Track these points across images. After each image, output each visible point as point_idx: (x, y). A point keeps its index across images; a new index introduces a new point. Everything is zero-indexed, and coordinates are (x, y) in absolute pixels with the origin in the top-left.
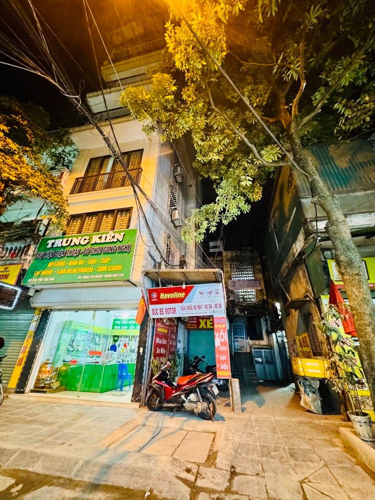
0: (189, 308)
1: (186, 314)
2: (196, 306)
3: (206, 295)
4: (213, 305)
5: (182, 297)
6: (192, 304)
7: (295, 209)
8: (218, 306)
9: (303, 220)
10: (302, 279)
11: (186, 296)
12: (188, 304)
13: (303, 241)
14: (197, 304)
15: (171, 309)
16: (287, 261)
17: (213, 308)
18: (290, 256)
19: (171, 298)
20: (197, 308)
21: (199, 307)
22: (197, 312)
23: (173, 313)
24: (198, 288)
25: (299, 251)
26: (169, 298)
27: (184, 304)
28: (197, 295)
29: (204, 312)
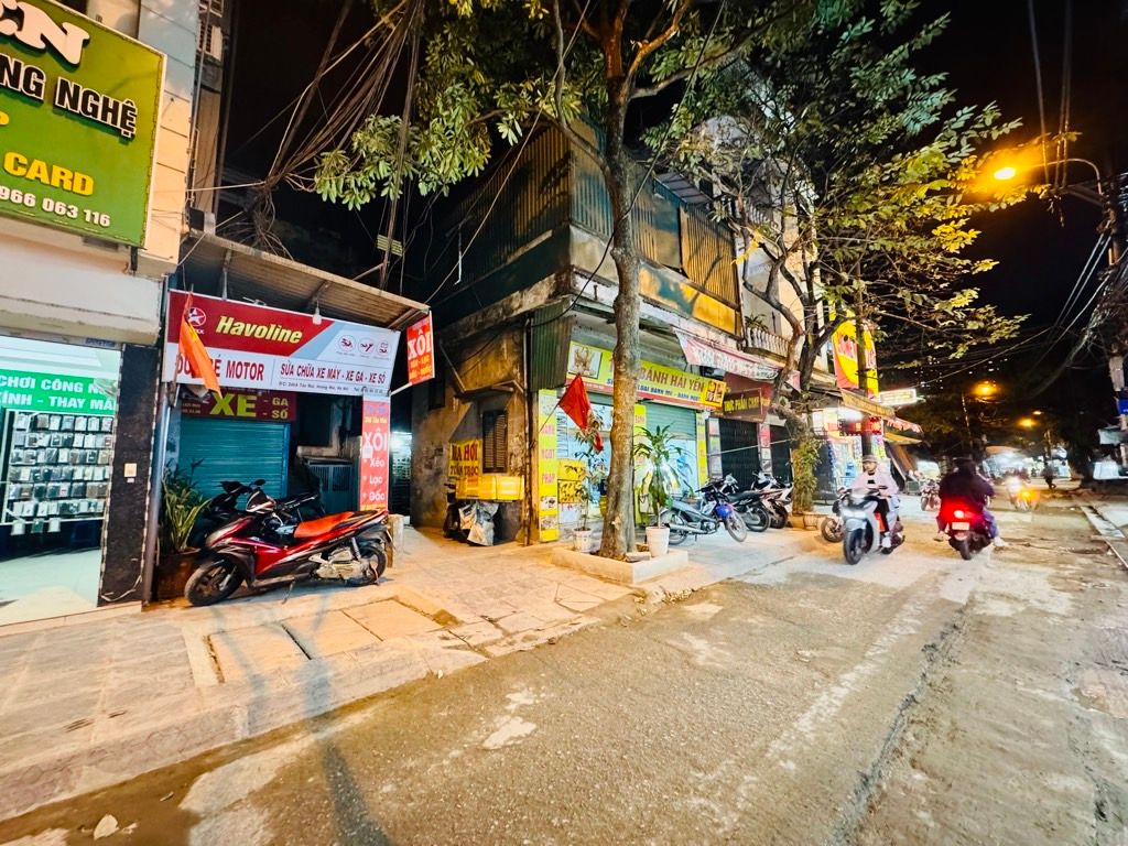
0: (305, 371)
1: (293, 385)
2: (326, 372)
3: (357, 350)
4: (367, 375)
5: (292, 341)
6: (316, 365)
7: (549, 234)
8: (377, 379)
9: (562, 264)
10: (505, 355)
11: (303, 341)
12: (304, 363)
13: (546, 296)
14: (328, 366)
15: (247, 364)
16: (484, 315)
17: (365, 382)
18: (495, 308)
19: (256, 335)
20: (326, 375)
21: (332, 374)
22: (321, 384)
23: (252, 378)
24: (344, 329)
25: (526, 308)
26: (247, 334)
27: (294, 360)
28: (335, 344)
29: (342, 386)
